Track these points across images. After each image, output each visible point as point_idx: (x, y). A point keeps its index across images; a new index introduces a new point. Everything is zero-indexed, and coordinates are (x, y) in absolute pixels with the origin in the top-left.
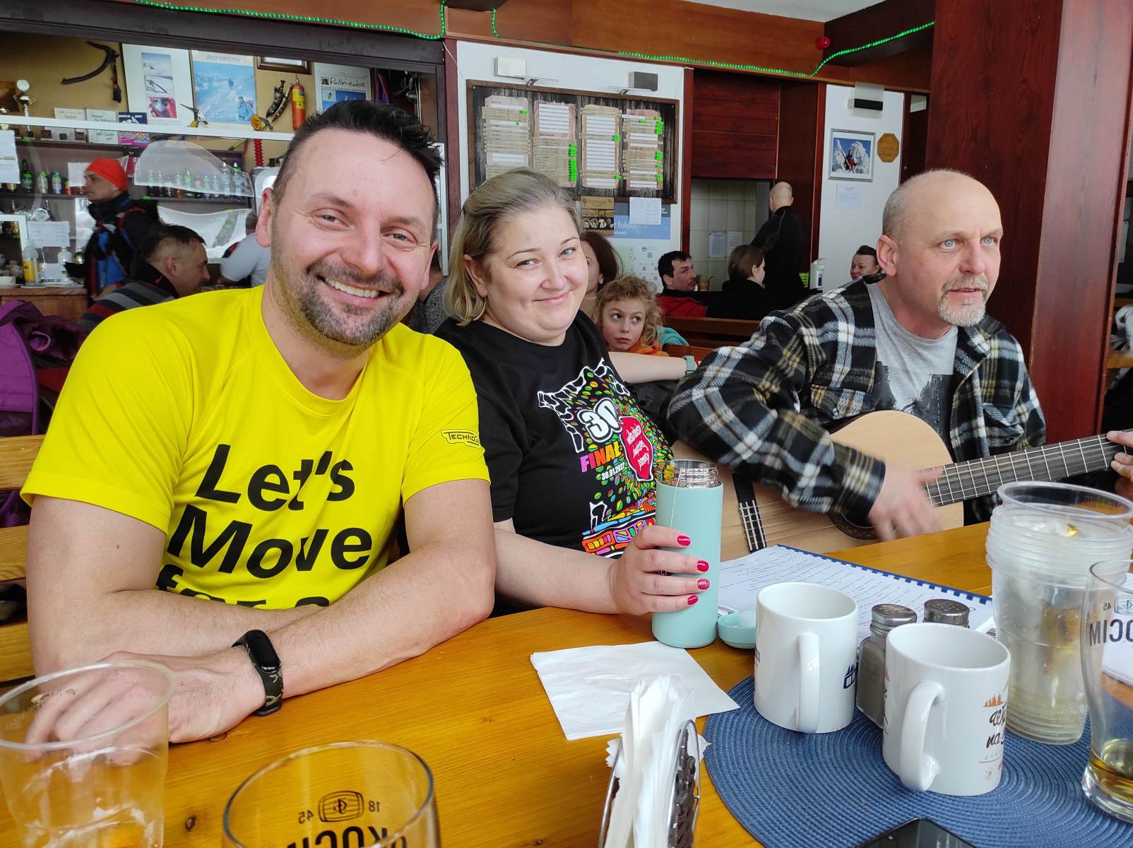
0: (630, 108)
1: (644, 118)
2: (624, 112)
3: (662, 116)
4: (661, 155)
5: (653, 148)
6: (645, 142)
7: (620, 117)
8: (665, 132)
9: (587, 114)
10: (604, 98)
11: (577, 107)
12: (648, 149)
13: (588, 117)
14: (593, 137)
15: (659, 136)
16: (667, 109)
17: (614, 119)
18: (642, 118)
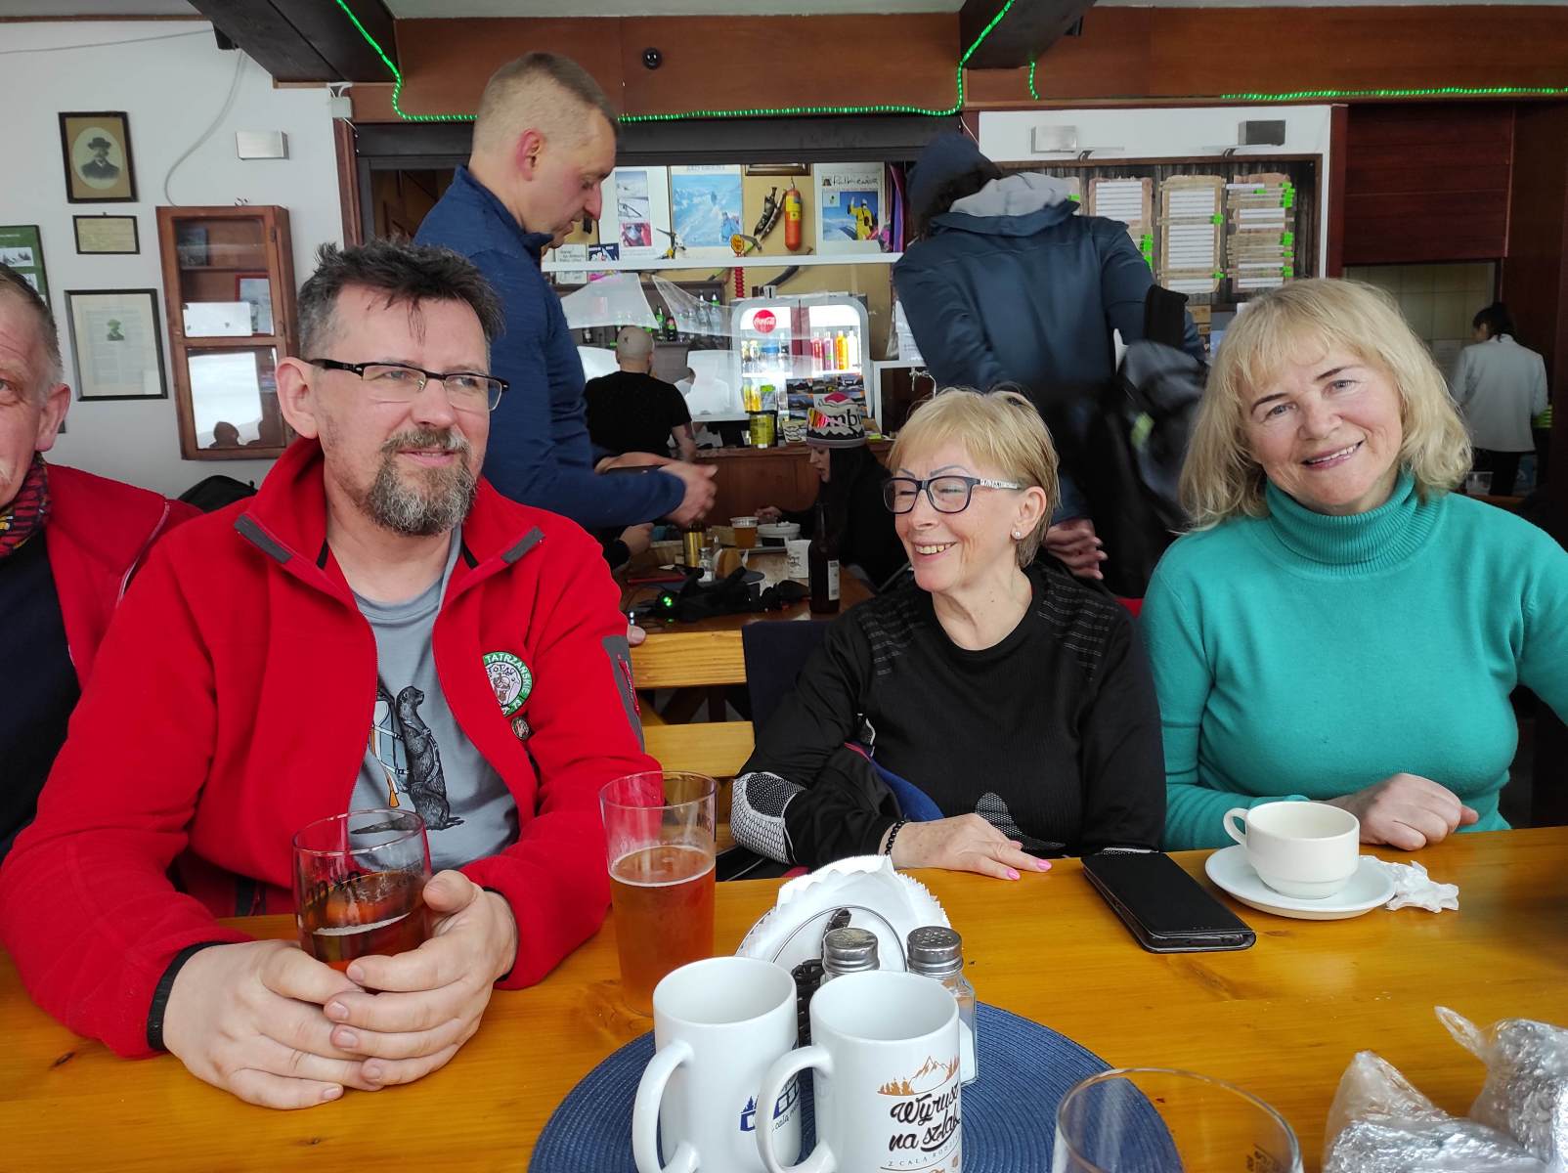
0: (1240, 174)
1: (1263, 185)
2: (1230, 180)
3: (1292, 181)
4: (1290, 237)
5: (1277, 229)
6: (1265, 221)
7: (1223, 189)
8: (1298, 201)
9: (1169, 190)
10: (1197, 164)
11: (1155, 182)
12: (1269, 230)
13: (1171, 194)
14: (1179, 221)
15: (1288, 210)
16: (1301, 170)
17: (1213, 193)
18: (1259, 186)
